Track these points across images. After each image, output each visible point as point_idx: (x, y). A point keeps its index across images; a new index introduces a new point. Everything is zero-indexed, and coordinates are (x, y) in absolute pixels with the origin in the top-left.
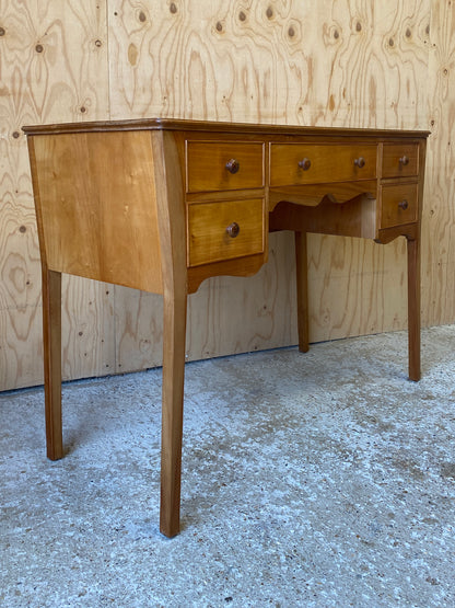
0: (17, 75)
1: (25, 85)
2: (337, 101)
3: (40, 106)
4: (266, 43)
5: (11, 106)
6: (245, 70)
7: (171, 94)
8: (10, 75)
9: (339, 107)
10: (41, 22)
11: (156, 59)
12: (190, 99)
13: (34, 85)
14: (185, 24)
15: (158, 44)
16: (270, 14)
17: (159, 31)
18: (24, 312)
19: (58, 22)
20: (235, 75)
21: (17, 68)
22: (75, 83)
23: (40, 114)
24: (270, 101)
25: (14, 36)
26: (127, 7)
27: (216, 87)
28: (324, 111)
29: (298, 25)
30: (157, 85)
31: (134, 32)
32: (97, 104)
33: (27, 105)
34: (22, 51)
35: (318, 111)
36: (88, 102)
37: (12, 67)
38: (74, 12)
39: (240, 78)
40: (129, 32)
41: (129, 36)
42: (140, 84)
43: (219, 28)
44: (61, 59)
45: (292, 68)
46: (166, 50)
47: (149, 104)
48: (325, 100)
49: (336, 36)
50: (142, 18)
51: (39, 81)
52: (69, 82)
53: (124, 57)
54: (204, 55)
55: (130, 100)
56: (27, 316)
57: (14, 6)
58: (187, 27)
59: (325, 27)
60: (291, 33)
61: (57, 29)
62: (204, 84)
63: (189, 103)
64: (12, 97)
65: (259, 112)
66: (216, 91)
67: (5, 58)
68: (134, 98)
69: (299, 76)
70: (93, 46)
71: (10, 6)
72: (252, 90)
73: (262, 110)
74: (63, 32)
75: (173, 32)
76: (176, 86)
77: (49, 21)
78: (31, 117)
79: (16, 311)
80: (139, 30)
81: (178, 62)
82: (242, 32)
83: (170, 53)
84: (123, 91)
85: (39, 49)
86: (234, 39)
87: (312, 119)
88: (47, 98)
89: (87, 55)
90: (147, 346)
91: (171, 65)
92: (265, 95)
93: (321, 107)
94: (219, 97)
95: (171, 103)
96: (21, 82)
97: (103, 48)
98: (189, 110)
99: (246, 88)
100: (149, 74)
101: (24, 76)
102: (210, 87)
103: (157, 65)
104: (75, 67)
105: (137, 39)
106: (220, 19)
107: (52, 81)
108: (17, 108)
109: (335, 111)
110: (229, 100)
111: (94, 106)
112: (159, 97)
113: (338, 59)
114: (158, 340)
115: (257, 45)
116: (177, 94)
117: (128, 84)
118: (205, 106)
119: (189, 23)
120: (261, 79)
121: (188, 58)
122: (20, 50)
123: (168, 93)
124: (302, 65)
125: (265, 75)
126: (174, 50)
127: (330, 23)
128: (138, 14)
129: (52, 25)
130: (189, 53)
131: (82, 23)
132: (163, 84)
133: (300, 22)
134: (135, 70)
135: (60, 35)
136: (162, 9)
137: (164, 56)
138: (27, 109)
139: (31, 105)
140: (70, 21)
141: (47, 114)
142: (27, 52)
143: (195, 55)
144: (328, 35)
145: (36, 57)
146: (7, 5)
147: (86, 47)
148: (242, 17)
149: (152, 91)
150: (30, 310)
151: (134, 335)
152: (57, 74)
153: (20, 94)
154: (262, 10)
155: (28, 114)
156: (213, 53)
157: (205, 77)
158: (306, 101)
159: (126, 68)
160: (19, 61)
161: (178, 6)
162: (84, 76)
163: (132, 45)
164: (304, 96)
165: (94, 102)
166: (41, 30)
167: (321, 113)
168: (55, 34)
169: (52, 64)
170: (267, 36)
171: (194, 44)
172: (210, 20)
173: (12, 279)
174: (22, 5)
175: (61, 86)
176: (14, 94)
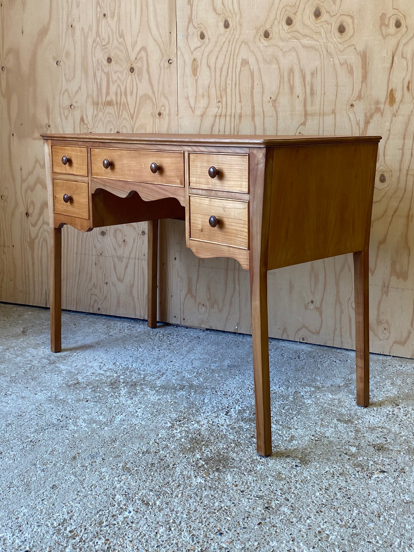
0: (119, 90)
1: (123, 97)
2: (398, 96)
3: (132, 112)
4: (313, 43)
5: (115, 112)
6: (291, 71)
7: (224, 99)
8: (115, 91)
9: (402, 101)
10: (133, 50)
11: (213, 69)
12: (240, 102)
13: (129, 97)
14: (237, 36)
15: (215, 57)
16: (317, 14)
17: (215, 46)
18: (122, 262)
19: (144, 48)
20: (281, 77)
21: (119, 86)
22: (154, 94)
23: (132, 118)
24: (317, 99)
25: (117, 63)
26: (191, 30)
27: (263, 88)
28: (382, 106)
29: (349, 20)
30: (213, 90)
31: (196, 49)
32: (170, 109)
33: (124, 112)
34: (121, 72)
35: (373, 107)
36: (163, 108)
37: (116, 85)
38: (154, 40)
39: (286, 79)
40: (192, 50)
41: (192, 53)
42: (200, 91)
43: (267, 35)
44: (145, 76)
45: (341, 64)
46: (220, 61)
47: (207, 108)
48: (382, 95)
49: (398, 25)
50: (202, 36)
51: (132, 94)
52: (151, 94)
53: (188, 70)
54: (252, 61)
55: (193, 105)
56: (123, 265)
57: (117, 40)
58: (238, 39)
59: (383, 17)
60: (342, 30)
61: (143, 54)
62: (252, 88)
63: (238, 105)
64: (115, 106)
65: (306, 111)
66: (263, 93)
67: (112, 78)
68: (195, 104)
69: (351, 72)
70: (167, 64)
71: (115, 41)
72: (298, 89)
73: (309, 108)
74: (147, 56)
75: (226, 44)
76: (229, 90)
77: (138, 48)
78: (127, 120)
79: (117, 259)
80: (200, 47)
81: (230, 70)
82: (289, 36)
83: (224, 63)
84: (187, 98)
85: (132, 70)
86: (281, 44)
87: (366, 115)
88: (137, 106)
89: (163, 71)
90: (204, 309)
91: (224, 73)
92: (312, 93)
93: (377, 102)
94: (266, 98)
95: (224, 106)
96: (121, 95)
97: (174, 65)
98: (239, 111)
99: (292, 88)
100: (207, 82)
101: (123, 90)
102: (257, 89)
103: (213, 74)
104: (155, 82)
105: (197, 54)
106: (268, 27)
107: (141, 93)
108: (119, 114)
109: (395, 106)
110: (275, 101)
111: (167, 112)
112: (214, 101)
113: (400, 48)
114: (212, 307)
115: (304, 46)
116: (229, 99)
117: (191, 92)
118: (253, 107)
119: (240, 34)
120: (308, 78)
121: (239, 65)
122: (120, 72)
123: (222, 98)
124: (354, 60)
125: (312, 74)
126: (227, 61)
127: (390, 12)
128: (199, 33)
129: (140, 51)
130: (239, 62)
131: (159, 46)
132: (218, 88)
133: (352, 17)
134: (196, 81)
135: (145, 58)
136: (217, 26)
137: (219, 66)
138: (125, 115)
139: (127, 112)
140: (152, 47)
141: (137, 118)
142: (125, 72)
143: (245, 62)
144: (387, 26)
145: (130, 76)
146: (113, 41)
147: (162, 65)
148: (289, 22)
149: (209, 97)
150: (125, 260)
151: (194, 297)
152: (143, 88)
153: (120, 104)
154: (310, 11)
155: (125, 118)
156: (260, 58)
157: (253, 81)
158: (359, 97)
159: (190, 80)
160: (120, 79)
161: (230, 22)
162: (161, 88)
163: (195, 60)
164: (356, 93)
165: (167, 108)
166: (133, 57)
167: (378, 110)
168: (142, 57)
169: (140, 81)
170: (315, 36)
171: (244, 54)
172: (258, 29)
173: (115, 237)
174: (121, 40)
175: (146, 97)
176: (117, 103)
